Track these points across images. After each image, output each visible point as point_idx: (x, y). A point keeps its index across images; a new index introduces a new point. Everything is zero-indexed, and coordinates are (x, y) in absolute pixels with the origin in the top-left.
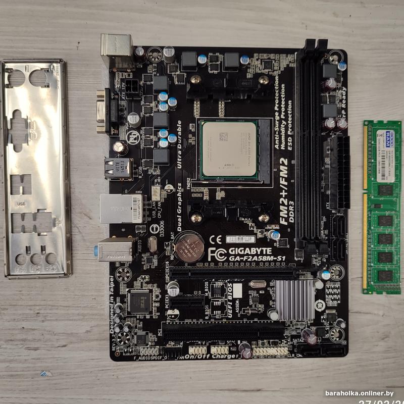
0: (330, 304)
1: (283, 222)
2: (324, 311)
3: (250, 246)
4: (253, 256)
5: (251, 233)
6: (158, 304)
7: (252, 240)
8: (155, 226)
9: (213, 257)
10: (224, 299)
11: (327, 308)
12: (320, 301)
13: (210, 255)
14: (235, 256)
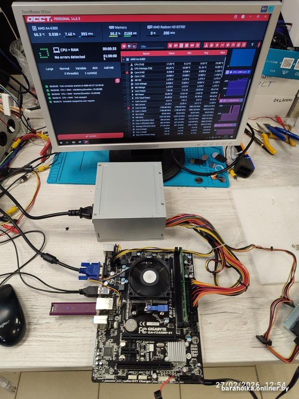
0: (194, 355)
1: (170, 317)
2: (191, 359)
3: (157, 327)
4: (158, 331)
5: (158, 321)
6: (116, 353)
7: (158, 324)
8: (117, 317)
9: (141, 331)
10: (145, 352)
11: (192, 357)
12: (189, 354)
13: (140, 330)
14: (151, 331)
